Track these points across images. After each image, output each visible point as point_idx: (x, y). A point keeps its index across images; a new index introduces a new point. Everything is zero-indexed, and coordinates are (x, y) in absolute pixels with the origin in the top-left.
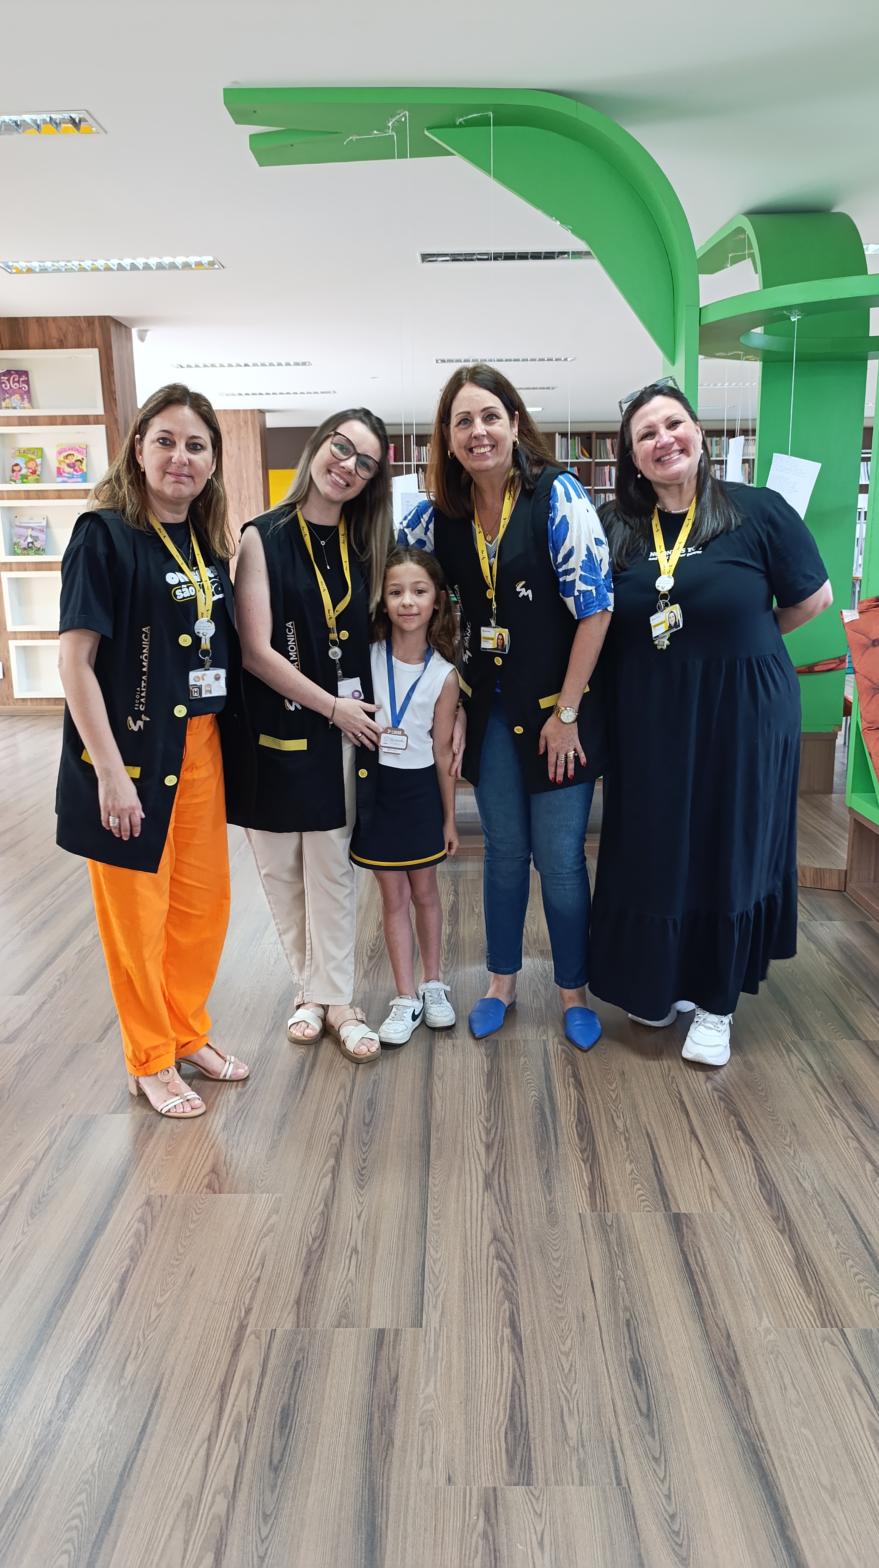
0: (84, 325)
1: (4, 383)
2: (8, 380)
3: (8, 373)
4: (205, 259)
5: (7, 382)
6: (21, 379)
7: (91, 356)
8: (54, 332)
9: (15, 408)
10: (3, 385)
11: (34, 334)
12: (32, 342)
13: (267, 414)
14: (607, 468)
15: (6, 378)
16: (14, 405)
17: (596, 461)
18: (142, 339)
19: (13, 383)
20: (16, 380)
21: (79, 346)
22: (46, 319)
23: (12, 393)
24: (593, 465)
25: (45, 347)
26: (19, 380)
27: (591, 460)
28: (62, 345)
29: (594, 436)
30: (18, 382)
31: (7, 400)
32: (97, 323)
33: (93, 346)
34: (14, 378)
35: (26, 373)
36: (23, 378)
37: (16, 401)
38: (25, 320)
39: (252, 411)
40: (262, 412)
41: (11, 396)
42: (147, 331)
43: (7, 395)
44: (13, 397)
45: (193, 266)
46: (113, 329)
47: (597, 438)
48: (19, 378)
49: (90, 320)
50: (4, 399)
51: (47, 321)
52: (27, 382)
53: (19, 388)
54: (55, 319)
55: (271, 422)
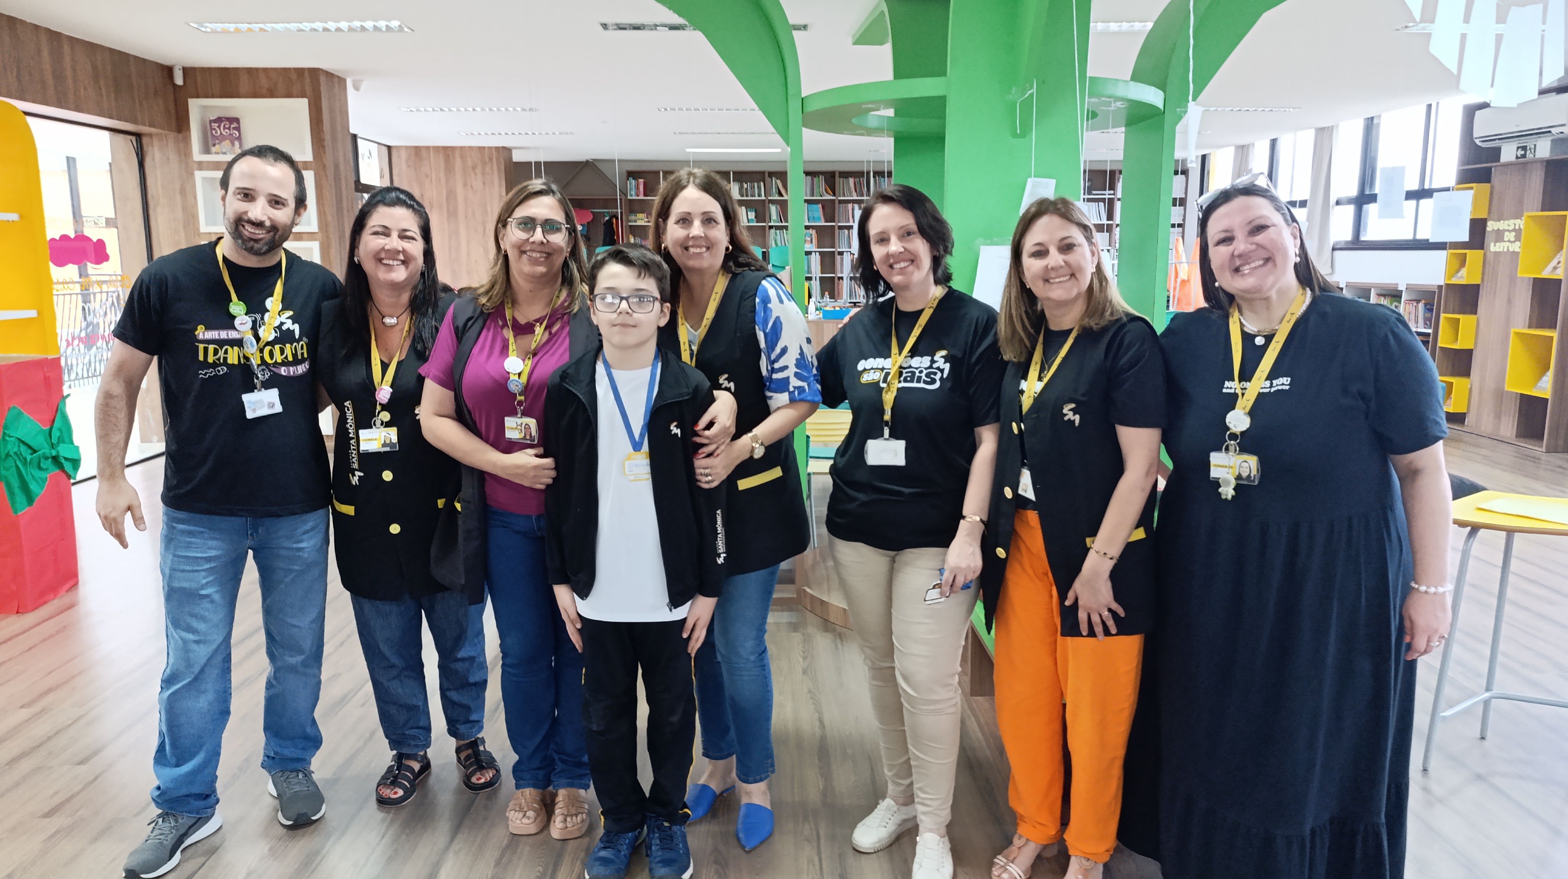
0: (294, 76)
1: (214, 129)
2: (219, 127)
3: (219, 120)
4: (395, 24)
5: (217, 129)
6: (232, 126)
7: (301, 105)
8: (264, 81)
9: (225, 153)
10: (214, 132)
11: (244, 84)
12: (243, 90)
13: (514, 152)
14: (850, 206)
15: (217, 125)
16: (224, 150)
17: (839, 198)
18: (357, 88)
19: (224, 129)
20: (227, 126)
21: (289, 95)
22: (257, 70)
23: (222, 138)
24: (837, 202)
25: (255, 96)
26: (230, 127)
27: (834, 198)
28: (272, 94)
29: (837, 175)
30: (229, 128)
31: (217, 146)
32: (307, 75)
33: (302, 95)
34: (224, 126)
35: (237, 120)
36: (234, 125)
37: (226, 146)
38: (236, 70)
39: (497, 148)
40: (508, 150)
41: (221, 142)
42: (362, 81)
43: (217, 141)
44: (223, 143)
45: (384, 29)
46: (323, 79)
47: (839, 177)
48: (230, 124)
49: (300, 72)
50: (214, 145)
51: (257, 72)
52: (238, 129)
53: (230, 134)
54: (265, 70)
55: (517, 157)
